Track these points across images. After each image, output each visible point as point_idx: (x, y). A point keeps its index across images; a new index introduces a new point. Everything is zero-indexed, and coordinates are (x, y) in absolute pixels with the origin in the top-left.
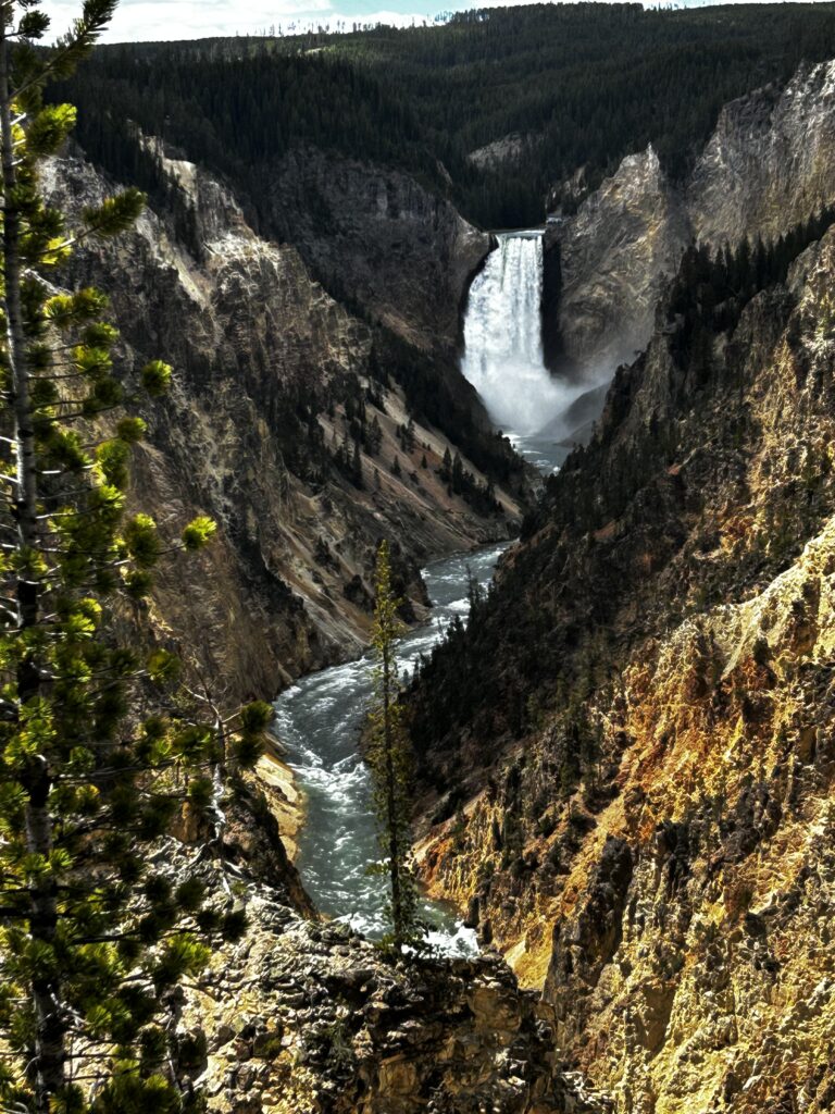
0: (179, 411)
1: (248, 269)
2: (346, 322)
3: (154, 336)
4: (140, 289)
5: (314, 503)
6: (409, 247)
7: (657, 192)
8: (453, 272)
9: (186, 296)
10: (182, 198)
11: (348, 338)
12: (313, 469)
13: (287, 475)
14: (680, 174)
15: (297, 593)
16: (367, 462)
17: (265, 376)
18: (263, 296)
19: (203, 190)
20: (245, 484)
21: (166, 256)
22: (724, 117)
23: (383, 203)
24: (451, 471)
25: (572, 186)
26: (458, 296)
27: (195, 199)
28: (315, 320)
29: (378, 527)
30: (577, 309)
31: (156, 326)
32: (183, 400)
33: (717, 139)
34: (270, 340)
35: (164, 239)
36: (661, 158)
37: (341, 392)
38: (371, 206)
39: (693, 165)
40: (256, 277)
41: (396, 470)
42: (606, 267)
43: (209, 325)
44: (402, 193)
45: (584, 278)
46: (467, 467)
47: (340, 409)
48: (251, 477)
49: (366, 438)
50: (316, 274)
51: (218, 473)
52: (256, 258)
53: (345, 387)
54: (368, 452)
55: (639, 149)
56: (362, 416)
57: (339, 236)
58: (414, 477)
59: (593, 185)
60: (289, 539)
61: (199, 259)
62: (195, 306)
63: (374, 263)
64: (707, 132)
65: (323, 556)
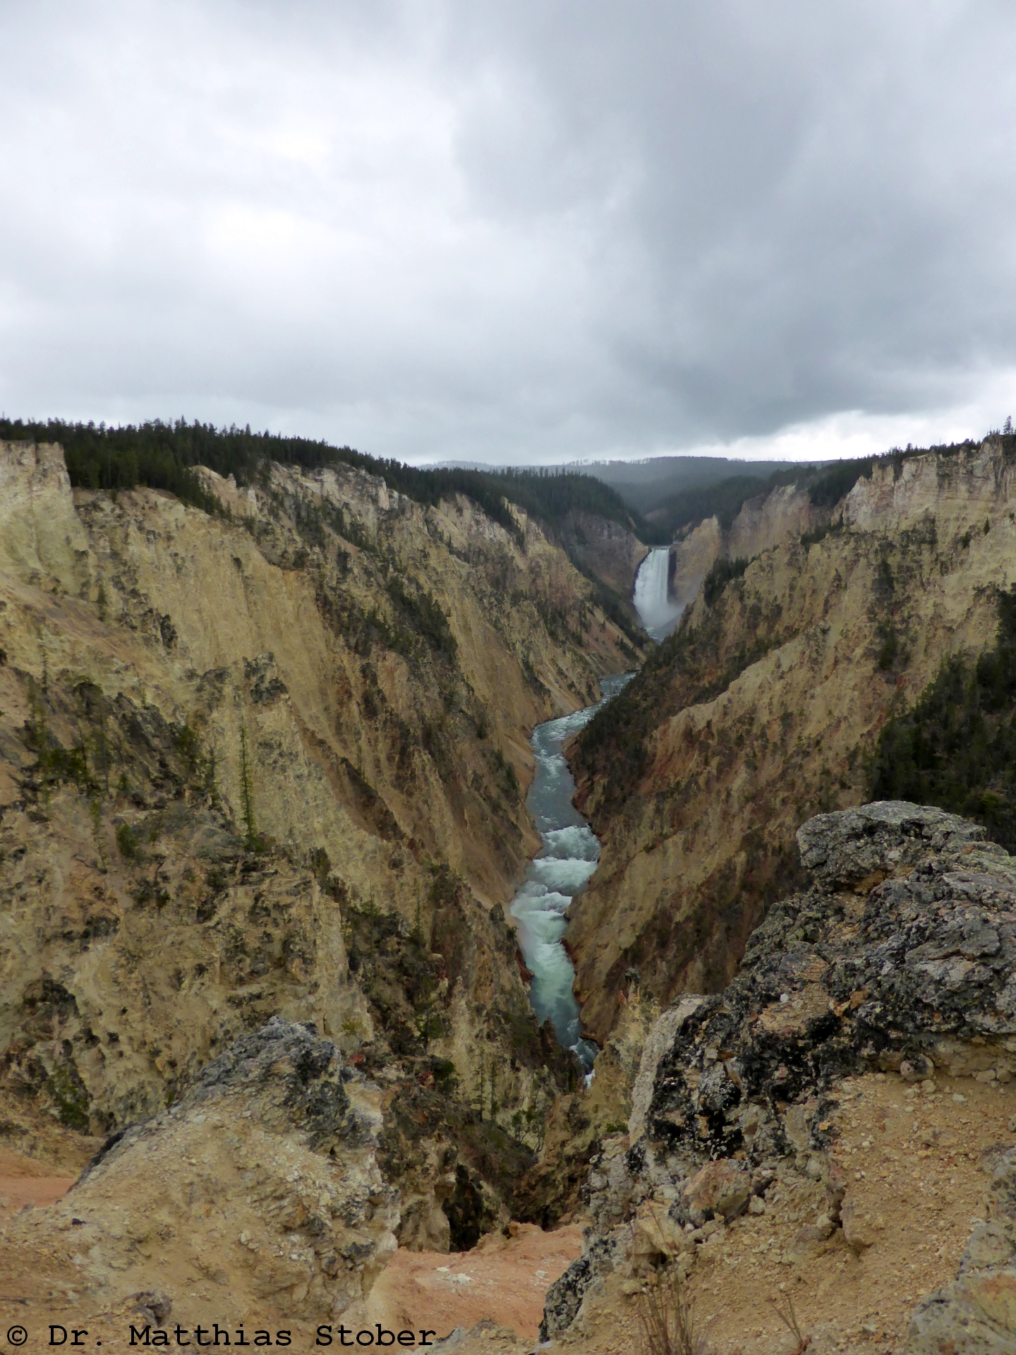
0: (506, 613)
1: (543, 557)
2: (582, 579)
3: (502, 581)
4: (499, 563)
5: (559, 651)
6: (615, 551)
7: (717, 534)
8: (632, 561)
9: (517, 567)
10: (518, 529)
11: (582, 586)
12: (562, 638)
13: (549, 640)
14: (726, 525)
15: (547, 686)
16: (585, 636)
17: (546, 600)
18: (549, 567)
19: (528, 526)
20: (531, 642)
21: (512, 550)
22: (744, 505)
23: (606, 533)
24: (619, 640)
25: (685, 529)
26: (634, 570)
27: (525, 529)
28: (569, 578)
29: (587, 663)
30: (683, 578)
31: (504, 578)
32: (509, 608)
33: (742, 514)
34: (551, 585)
35: (511, 543)
36: (720, 521)
37: (577, 607)
38: (601, 534)
39: (732, 523)
40: (547, 560)
41: (597, 640)
42: (693, 562)
43: (526, 578)
44: (613, 529)
45: (684, 566)
46: (627, 641)
47: (576, 614)
48: (533, 640)
49: (586, 626)
50: (571, 561)
51: (521, 637)
52: (548, 553)
53: (579, 606)
54: (587, 631)
55: (711, 517)
56: (585, 617)
57: (588, 545)
58: (604, 643)
59: (691, 530)
60: (547, 665)
61: (524, 552)
62: (521, 571)
63: (601, 557)
64: (739, 510)
65: (560, 672)
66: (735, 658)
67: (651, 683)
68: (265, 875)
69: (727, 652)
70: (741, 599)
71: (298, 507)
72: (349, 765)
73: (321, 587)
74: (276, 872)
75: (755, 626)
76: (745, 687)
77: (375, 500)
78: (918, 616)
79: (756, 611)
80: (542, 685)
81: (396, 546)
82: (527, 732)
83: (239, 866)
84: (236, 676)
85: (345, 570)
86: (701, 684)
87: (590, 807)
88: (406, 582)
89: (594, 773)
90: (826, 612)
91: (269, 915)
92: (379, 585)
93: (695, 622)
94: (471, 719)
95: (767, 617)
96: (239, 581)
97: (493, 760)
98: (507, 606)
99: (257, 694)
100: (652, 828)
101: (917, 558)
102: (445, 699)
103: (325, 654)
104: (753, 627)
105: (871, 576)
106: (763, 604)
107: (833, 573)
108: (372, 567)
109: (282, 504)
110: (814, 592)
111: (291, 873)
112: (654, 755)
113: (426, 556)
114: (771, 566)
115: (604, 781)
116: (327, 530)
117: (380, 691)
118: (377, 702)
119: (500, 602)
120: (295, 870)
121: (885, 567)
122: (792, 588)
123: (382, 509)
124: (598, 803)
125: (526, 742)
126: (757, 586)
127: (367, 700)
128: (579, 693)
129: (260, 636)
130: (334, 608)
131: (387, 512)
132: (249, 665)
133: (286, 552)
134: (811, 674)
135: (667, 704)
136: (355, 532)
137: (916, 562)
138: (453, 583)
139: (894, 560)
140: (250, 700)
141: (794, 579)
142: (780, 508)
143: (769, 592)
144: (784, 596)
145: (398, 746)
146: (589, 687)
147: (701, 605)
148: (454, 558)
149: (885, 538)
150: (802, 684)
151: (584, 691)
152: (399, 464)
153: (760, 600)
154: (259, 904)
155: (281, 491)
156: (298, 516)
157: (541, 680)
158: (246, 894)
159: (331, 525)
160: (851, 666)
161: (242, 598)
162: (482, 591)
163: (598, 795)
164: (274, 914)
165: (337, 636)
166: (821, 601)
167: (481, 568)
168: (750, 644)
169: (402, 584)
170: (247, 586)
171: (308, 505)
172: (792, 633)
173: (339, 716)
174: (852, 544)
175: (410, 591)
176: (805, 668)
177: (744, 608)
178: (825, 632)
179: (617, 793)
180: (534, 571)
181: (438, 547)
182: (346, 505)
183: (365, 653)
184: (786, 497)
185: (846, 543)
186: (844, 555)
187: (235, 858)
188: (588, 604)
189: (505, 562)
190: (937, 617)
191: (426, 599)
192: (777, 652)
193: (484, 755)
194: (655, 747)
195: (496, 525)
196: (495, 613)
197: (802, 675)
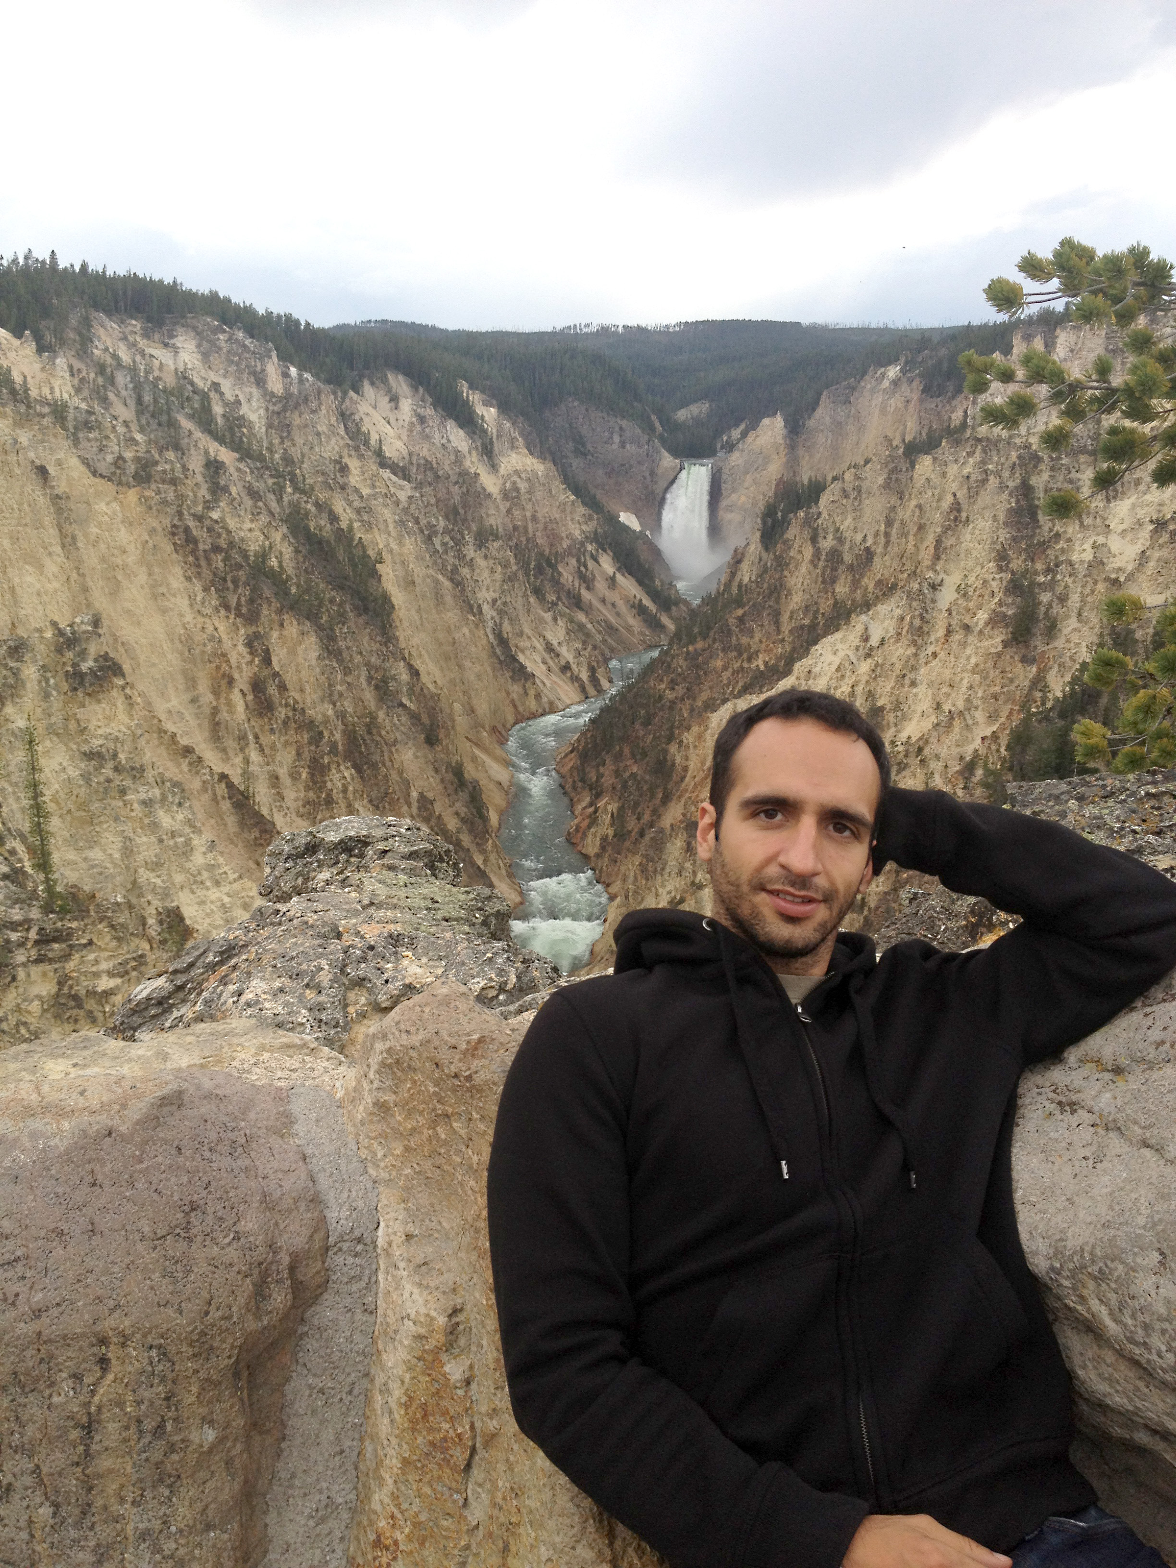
0: (468, 558)
1: (523, 476)
2: (582, 510)
3: (462, 511)
4: (456, 483)
5: (548, 616)
6: (631, 466)
7: (782, 442)
8: (656, 482)
9: (484, 489)
10: (485, 432)
11: (581, 520)
12: (551, 597)
13: (532, 600)
14: (794, 428)
15: (530, 668)
16: (586, 595)
17: (528, 540)
18: (531, 491)
19: (500, 427)
20: (505, 604)
21: (474, 464)
22: (823, 397)
23: (616, 439)
24: (637, 602)
25: (736, 434)
26: (658, 498)
27: (494, 431)
28: (562, 507)
29: (588, 635)
30: (730, 508)
31: (464, 507)
32: (472, 551)
33: (820, 412)
34: (534, 518)
35: (474, 453)
36: (786, 421)
37: (574, 551)
38: (609, 441)
39: (804, 425)
40: (529, 480)
41: (603, 601)
42: (746, 485)
43: (498, 507)
44: (628, 434)
45: (734, 490)
46: (647, 602)
47: (573, 562)
48: (508, 600)
49: (587, 581)
50: (565, 482)
51: (490, 595)
52: (529, 469)
53: (577, 551)
54: (588, 588)
55: (773, 415)
56: (586, 566)
57: (589, 457)
58: (613, 605)
59: (744, 435)
60: (529, 638)
61: (494, 467)
62: (489, 496)
63: (609, 475)
64: (814, 406)
65: (549, 648)
66: (802, 627)
67: (680, 664)
68: (71, 947)
69: (791, 617)
70: (814, 540)
71: (138, 388)
72: (230, 786)
73: (180, 514)
74: (90, 943)
75: (833, 581)
76: (817, 670)
77: (260, 381)
78: (1071, 563)
79: (835, 556)
80: (522, 667)
81: (295, 452)
82: (500, 734)
83: (33, 935)
84: (42, 651)
85: (218, 489)
86: (753, 666)
87: (591, 846)
88: (313, 509)
89: (598, 796)
90: (937, 557)
91: (80, 1006)
92: (272, 514)
93: (747, 573)
94: (415, 717)
95: (851, 567)
96: (42, 501)
97: (450, 776)
98: (470, 551)
99: (77, 679)
100: (680, 874)
101: (1074, 475)
102: (377, 687)
103: (189, 617)
104: (829, 581)
105: (1004, 503)
106: (847, 546)
107: (949, 499)
108: (259, 485)
109: (112, 381)
110: (921, 528)
111: (114, 943)
112: (686, 769)
113: (344, 469)
114: (859, 489)
115: (613, 807)
116: (186, 424)
117: (276, 675)
118: (272, 690)
119: (459, 543)
120: (119, 939)
121: (1026, 490)
122: (889, 523)
123: (272, 394)
124: (604, 839)
125: (499, 752)
126: (837, 519)
127: (257, 686)
128: (575, 679)
129: (85, 589)
130: (201, 546)
131: (280, 399)
132: (61, 633)
133: (120, 458)
134: (912, 650)
135: (704, 696)
136: (231, 429)
137: (1071, 481)
138: (387, 514)
139: (1040, 480)
140: (65, 686)
141: (893, 508)
142: (878, 399)
143: (855, 530)
144: (876, 535)
145: (306, 755)
146: (592, 670)
147: (755, 548)
148: (386, 474)
149: (1028, 446)
150: (898, 666)
151: (584, 675)
152: (297, 323)
153: (841, 540)
154: (66, 990)
155: (109, 360)
156: (139, 401)
157: (521, 658)
158: (44, 974)
159: (191, 417)
160: (971, 639)
161: (53, 532)
162: (431, 526)
163: (605, 828)
164: (91, 1004)
165: (206, 590)
166: (930, 539)
167: (428, 490)
168: (825, 606)
169: (307, 513)
170: (59, 511)
171: (156, 386)
172: (887, 589)
173: (215, 711)
174: (978, 455)
175: (318, 524)
176: (904, 642)
177: (817, 553)
178: (934, 587)
179: (632, 824)
180: (511, 495)
181: (361, 457)
182: (216, 386)
183: (252, 618)
184: (886, 384)
185: (970, 454)
186: (966, 471)
187: (25, 924)
188: (589, 547)
189: (467, 479)
190: (1097, 563)
191: (344, 536)
192: (863, 618)
193: (437, 771)
194: (687, 758)
195: (451, 425)
196: (450, 559)
197: (900, 651)
